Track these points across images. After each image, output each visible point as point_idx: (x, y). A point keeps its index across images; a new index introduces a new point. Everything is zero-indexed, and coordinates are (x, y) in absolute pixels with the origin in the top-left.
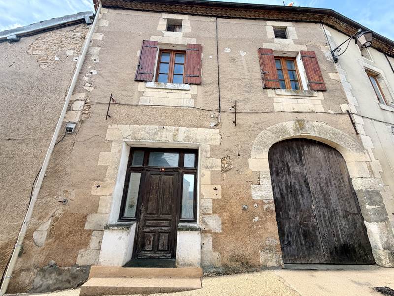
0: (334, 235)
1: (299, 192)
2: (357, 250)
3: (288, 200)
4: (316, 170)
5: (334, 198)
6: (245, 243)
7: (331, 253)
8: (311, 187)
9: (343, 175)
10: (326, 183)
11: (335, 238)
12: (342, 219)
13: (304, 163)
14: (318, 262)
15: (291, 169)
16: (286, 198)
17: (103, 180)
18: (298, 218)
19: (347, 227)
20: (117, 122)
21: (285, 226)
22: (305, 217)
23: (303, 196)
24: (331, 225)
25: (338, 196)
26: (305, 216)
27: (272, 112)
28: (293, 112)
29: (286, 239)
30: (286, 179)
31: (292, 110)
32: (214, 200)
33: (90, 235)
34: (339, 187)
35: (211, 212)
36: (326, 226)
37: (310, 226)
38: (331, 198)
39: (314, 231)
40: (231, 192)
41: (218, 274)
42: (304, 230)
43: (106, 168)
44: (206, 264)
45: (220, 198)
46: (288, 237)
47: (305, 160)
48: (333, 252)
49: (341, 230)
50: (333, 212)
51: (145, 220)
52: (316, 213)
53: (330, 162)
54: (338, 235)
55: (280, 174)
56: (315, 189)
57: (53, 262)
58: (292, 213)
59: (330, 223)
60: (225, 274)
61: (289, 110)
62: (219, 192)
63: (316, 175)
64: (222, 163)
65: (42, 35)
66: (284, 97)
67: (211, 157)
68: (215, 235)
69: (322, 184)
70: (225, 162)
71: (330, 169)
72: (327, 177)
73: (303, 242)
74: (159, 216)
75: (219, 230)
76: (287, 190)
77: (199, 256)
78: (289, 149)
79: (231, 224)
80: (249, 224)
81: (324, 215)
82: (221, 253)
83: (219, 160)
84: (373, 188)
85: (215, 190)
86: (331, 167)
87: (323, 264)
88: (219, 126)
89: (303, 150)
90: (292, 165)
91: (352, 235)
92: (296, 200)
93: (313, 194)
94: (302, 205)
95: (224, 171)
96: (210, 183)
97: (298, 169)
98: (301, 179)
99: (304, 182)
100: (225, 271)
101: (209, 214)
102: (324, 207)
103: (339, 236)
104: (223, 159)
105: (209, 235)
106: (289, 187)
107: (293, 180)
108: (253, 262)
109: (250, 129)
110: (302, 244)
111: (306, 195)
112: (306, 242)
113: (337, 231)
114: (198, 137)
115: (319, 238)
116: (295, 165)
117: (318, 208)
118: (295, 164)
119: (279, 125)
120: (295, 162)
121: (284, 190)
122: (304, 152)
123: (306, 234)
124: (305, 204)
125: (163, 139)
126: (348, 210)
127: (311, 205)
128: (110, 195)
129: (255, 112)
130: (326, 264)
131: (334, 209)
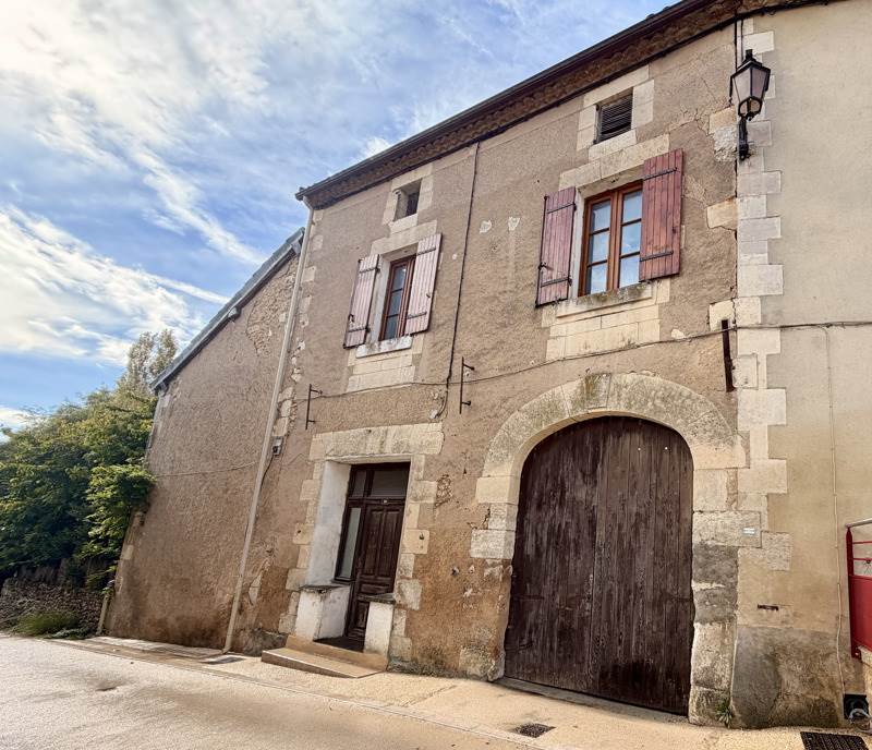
0: (620, 641)
1: (572, 545)
2: (660, 680)
3: (547, 561)
4: (619, 493)
5: (643, 562)
6: (446, 631)
7: (603, 676)
8: (601, 533)
9: (683, 506)
10: (636, 526)
11: (619, 648)
12: (649, 611)
13: (599, 479)
14: (572, 687)
15: (567, 494)
16: (544, 555)
17: (303, 522)
18: (558, 600)
19: (655, 628)
20: (322, 430)
21: (531, 610)
22: (572, 598)
23: (577, 552)
24: (619, 619)
25: (656, 554)
26: (570, 595)
27: (539, 366)
28: (585, 356)
29: (527, 635)
30: (554, 516)
31: (583, 351)
32: (417, 556)
33: (289, 596)
34: (664, 534)
35: (411, 576)
36: (609, 621)
37: (576, 616)
38: (637, 559)
39: (581, 628)
40: (441, 543)
41: (403, 671)
42: (562, 623)
43: (307, 503)
44: (394, 653)
45: (425, 552)
46: (530, 633)
47: (603, 471)
48: (607, 673)
49: (639, 633)
50: (632, 593)
51: (361, 583)
52: (593, 590)
53: (658, 471)
54: (628, 642)
55: (545, 506)
56: (607, 540)
57: (261, 624)
58: (547, 587)
59: (619, 614)
60: (410, 672)
61: (575, 354)
62: (425, 543)
63: (616, 507)
64: (439, 489)
65: (259, 296)
66: (574, 318)
67: (424, 479)
68: (411, 612)
69: (625, 527)
70: (442, 487)
71: (654, 490)
72: (642, 511)
73: (555, 645)
74: (375, 579)
75: (416, 607)
76: (549, 540)
77: (387, 642)
78: (574, 447)
79: (432, 598)
80: (456, 601)
81: (610, 596)
82: (413, 641)
83: (434, 484)
84: (722, 539)
85: (422, 538)
86: (659, 484)
87: (581, 693)
88: (443, 416)
89: (604, 446)
90: (573, 484)
91: (660, 646)
92: (563, 561)
93: (600, 550)
94: (571, 572)
95: (439, 502)
96: (415, 526)
97: (581, 495)
98: (582, 517)
99: (587, 525)
100: (412, 668)
101: (408, 579)
102: (615, 579)
103: (630, 645)
104: (440, 481)
105: (403, 611)
106: (557, 534)
107: (566, 518)
108: (449, 662)
109: (492, 415)
110: (551, 649)
111: (584, 551)
112: (560, 646)
113: (629, 634)
114: (411, 442)
115: (586, 642)
116: (577, 483)
117: (601, 582)
118: (579, 481)
119: (546, 397)
120: (580, 476)
121: (545, 540)
122: (604, 452)
123: (564, 633)
124: (578, 571)
125: (368, 452)
126: (668, 591)
127: (589, 574)
128: (309, 544)
129: (509, 371)
130: (588, 694)
131: (636, 586)
